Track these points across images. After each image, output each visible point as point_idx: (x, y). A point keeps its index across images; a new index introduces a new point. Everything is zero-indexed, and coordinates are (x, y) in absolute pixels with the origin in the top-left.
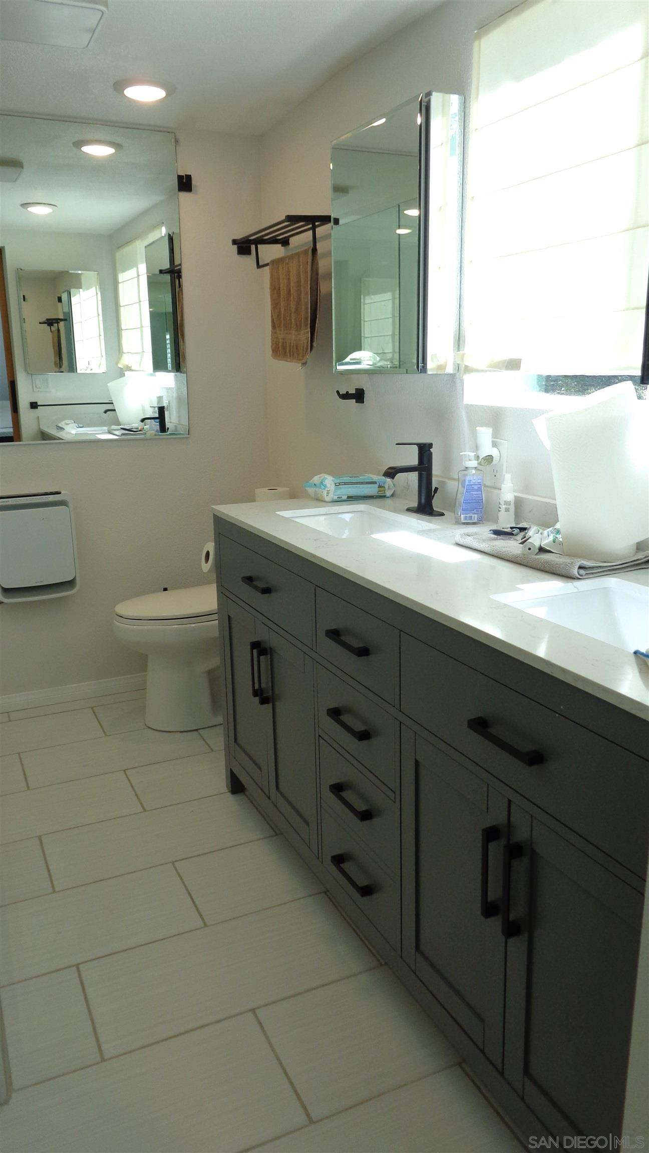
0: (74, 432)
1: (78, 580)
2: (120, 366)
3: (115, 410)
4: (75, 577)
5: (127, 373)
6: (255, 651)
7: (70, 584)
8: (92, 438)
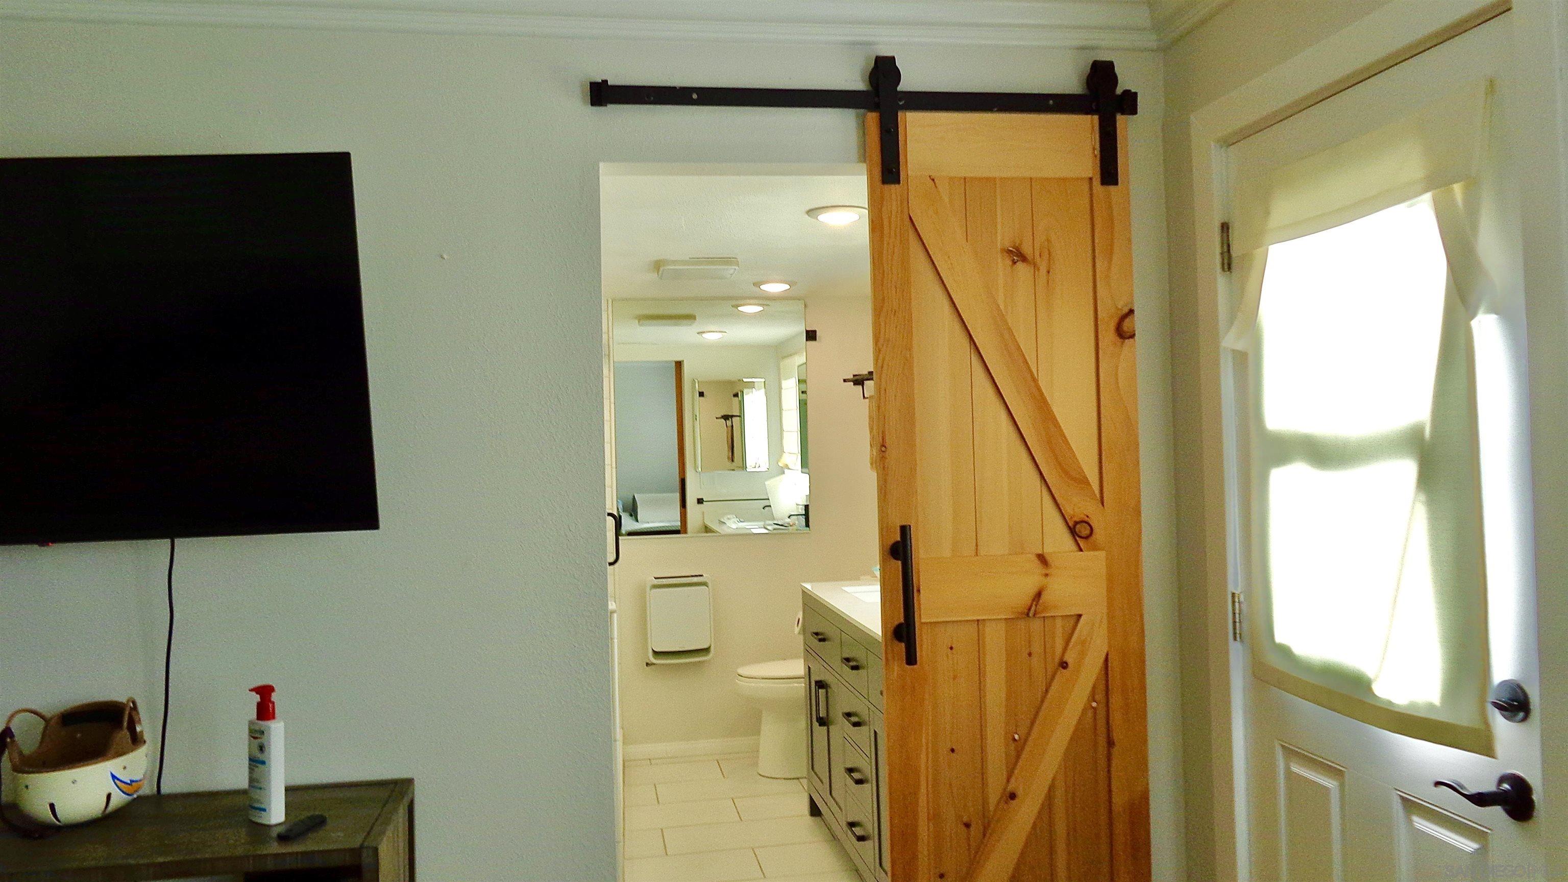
0: (734, 526)
1: (712, 649)
2: (781, 464)
3: (770, 506)
4: (710, 647)
5: (786, 471)
6: (817, 687)
7: (706, 651)
8: (748, 531)
